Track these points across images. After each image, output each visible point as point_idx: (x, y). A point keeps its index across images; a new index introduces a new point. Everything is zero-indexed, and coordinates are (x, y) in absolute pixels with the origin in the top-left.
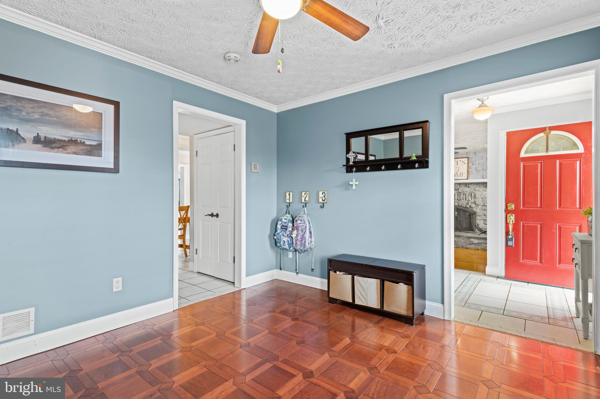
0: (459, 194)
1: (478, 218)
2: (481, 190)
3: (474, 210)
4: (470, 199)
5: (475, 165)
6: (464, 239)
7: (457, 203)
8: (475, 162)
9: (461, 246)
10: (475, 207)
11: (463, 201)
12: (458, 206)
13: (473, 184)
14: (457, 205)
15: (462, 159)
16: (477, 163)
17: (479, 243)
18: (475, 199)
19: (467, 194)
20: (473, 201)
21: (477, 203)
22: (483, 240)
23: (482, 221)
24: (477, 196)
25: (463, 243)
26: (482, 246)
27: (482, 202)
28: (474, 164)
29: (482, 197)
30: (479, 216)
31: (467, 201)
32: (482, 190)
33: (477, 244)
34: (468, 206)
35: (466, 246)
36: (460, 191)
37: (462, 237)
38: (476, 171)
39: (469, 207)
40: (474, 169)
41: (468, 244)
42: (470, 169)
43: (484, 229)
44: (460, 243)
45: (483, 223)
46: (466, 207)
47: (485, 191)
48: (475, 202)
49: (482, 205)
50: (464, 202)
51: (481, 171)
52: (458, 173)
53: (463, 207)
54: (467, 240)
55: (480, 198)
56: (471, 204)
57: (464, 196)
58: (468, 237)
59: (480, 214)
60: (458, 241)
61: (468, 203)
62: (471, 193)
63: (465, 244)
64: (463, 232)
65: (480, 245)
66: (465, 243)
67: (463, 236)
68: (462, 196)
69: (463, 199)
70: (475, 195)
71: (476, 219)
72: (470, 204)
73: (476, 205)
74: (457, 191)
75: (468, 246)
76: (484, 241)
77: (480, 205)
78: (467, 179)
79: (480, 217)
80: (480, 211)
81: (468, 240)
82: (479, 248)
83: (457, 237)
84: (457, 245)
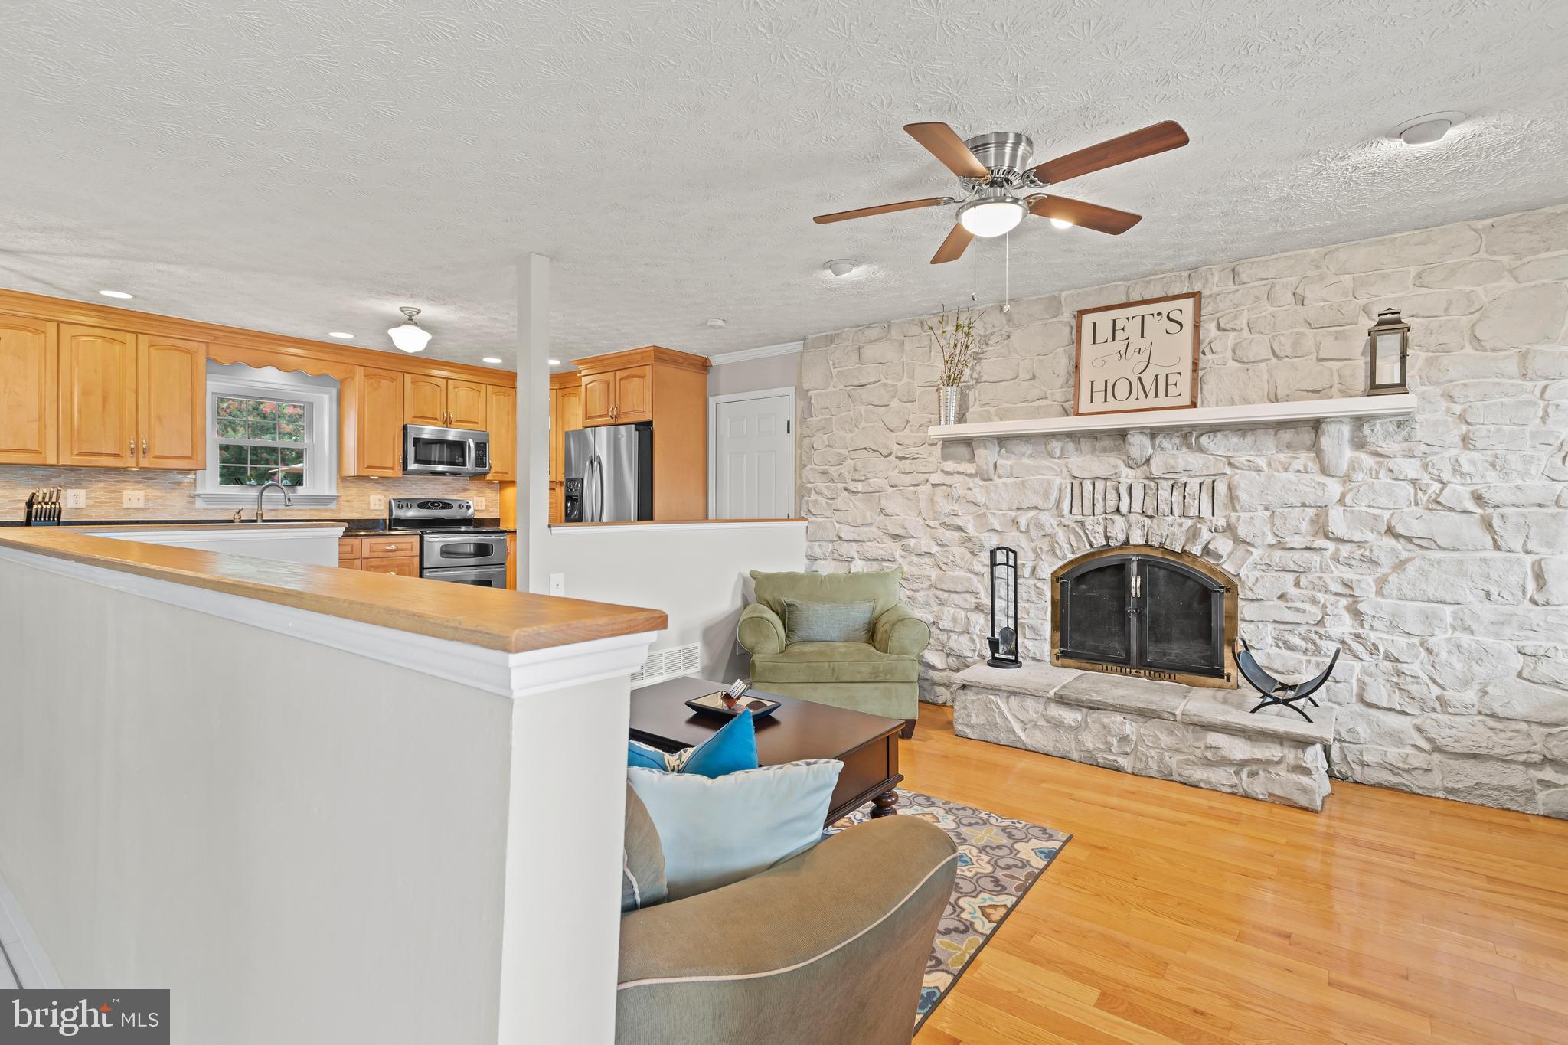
0: (1152, 484)
1: (1246, 610)
2: (1261, 462)
3: (1229, 567)
4: (1206, 512)
5: (1233, 330)
6: (1171, 733)
7: (1139, 532)
8: (1236, 317)
9: (1155, 766)
10: (1229, 555)
11: (1170, 519)
12: (1147, 544)
13: (1219, 435)
14: (1142, 541)
15: (1164, 307)
16: (1245, 322)
17: (1258, 761)
18: (1234, 509)
19: (1193, 486)
20: (1221, 522)
21: (1241, 532)
22: (1282, 744)
23: (1270, 626)
24: (1242, 495)
25: (1169, 750)
26: (1273, 781)
27: (1267, 529)
28: (1228, 327)
29: (1271, 499)
30: (1252, 600)
31: (1188, 523)
32: (1269, 465)
33: (1243, 764)
34: (1197, 550)
35: (1186, 773)
36: (1156, 468)
37: (1160, 718)
38: (1239, 362)
39: (1199, 554)
40: (1229, 354)
41: (1194, 763)
42: (1209, 356)
43: (1276, 672)
44: (1153, 753)
45: (1276, 639)
46: (1184, 551)
47: (1286, 470)
48: (1230, 529)
49: (1271, 546)
50: (1176, 529)
51: (1263, 365)
52: (1148, 380)
53: (1172, 552)
54: (1190, 736)
55: (1260, 508)
56: (1214, 538)
57: (1177, 498)
58: (1195, 719)
59: (1260, 591)
60: (1141, 737)
61: (1194, 534)
62: (1208, 481)
63: (1179, 757)
64: (1169, 680)
65: (1261, 773)
66: (1177, 751)
67: (1166, 716)
68: (1164, 494)
69: (1171, 513)
70: (1229, 488)
71: (1233, 617)
72: (1206, 535)
73: (1237, 540)
74: (1139, 472)
75: (1198, 774)
76: (1286, 751)
77: (1257, 541)
78: (1194, 405)
79: (1255, 605)
80: (1258, 574)
81: (1197, 740)
82: (1258, 788)
83: (1136, 717)
84: (1137, 758)
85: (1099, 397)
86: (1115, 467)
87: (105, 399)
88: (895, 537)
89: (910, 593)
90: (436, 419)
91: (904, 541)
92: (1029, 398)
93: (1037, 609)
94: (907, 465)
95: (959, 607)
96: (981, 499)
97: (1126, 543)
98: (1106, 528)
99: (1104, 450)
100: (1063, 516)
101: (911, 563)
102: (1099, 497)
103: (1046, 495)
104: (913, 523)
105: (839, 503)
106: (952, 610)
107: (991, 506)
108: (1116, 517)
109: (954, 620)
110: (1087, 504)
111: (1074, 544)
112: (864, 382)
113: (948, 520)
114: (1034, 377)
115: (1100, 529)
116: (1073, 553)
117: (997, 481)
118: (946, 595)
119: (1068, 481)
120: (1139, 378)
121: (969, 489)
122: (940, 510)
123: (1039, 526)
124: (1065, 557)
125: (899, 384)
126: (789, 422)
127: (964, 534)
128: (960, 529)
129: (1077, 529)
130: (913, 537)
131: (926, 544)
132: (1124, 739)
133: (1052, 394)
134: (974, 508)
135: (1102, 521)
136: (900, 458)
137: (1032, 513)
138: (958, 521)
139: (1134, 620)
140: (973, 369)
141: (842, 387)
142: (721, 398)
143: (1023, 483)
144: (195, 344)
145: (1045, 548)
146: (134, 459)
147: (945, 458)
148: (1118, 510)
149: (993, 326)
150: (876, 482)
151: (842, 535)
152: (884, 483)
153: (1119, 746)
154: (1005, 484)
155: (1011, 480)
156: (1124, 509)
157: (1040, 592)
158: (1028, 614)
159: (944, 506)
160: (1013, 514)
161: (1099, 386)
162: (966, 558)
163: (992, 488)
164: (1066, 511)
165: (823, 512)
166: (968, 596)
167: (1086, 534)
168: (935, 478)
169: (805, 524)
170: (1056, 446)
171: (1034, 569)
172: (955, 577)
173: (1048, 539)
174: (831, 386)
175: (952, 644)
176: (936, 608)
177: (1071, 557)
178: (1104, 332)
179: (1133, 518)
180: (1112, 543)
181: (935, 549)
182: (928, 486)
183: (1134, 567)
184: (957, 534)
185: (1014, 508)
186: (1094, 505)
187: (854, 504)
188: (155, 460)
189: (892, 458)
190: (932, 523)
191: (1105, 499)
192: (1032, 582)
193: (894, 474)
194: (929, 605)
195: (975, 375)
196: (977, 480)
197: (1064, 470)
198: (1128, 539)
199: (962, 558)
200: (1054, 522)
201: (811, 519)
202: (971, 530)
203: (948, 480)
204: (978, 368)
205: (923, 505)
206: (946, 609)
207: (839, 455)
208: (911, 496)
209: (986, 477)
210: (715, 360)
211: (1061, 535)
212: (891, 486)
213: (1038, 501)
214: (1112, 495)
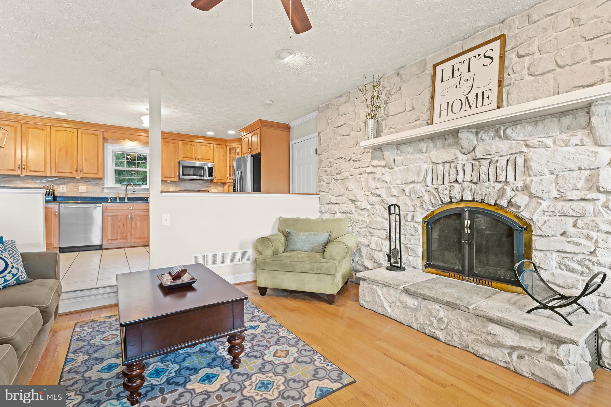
0: (477, 163)
1: (537, 243)
2: (549, 142)
3: (525, 214)
4: (511, 178)
5: (528, 55)
6: (467, 320)
7: (469, 193)
8: (529, 45)
9: (457, 340)
10: (526, 206)
11: (487, 184)
12: (474, 201)
13: (519, 127)
14: (471, 199)
15: (481, 51)
16: (536, 48)
17: (524, 349)
18: (530, 175)
19: (503, 162)
20: (520, 184)
21: (534, 190)
22: (541, 339)
23: (555, 255)
24: (534, 165)
25: (466, 331)
26: (534, 364)
27: (553, 188)
28: (523, 53)
30: (542, 236)
31: (499, 186)
32: (554, 143)
33: (514, 348)
34: (504, 203)
35: (476, 348)
36: (478, 153)
37: (459, 309)
38: (533, 75)
39: (505, 205)
40: (526, 71)
41: (482, 342)
42: (512, 76)
43: (559, 286)
44: (456, 331)
45: (559, 263)
46: (496, 204)
47: (567, 145)
48: (526, 188)
49: (555, 199)
50: (491, 190)
52: (472, 98)
53: (489, 205)
54: (479, 324)
55: (547, 173)
56: (515, 195)
57: (492, 171)
58: (481, 313)
59: (546, 230)
60: (449, 320)
61: (502, 193)
62: (512, 158)
63: (472, 336)
64: (488, 285)
65: (526, 357)
66: (471, 332)
67: (463, 308)
68: (484, 169)
69: (489, 180)
70: (526, 161)
72: (509, 193)
73: (531, 196)
74: (469, 156)
75: (483, 350)
76: (544, 345)
77: (545, 196)
78: (498, 107)
79: (544, 239)
80: (546, 218)
81: (484, 327)
82: (524, 367)
83: (447, 307)
84: (447, 333)
85: (444, 113)
86: (455, 154)
87: (66, 153)
88: (352, 201)
89: (358, 230)
90: (193, 158)
91: (356, 203)
92: (411, 121)
93: (414, 239)
94: (357, 164)
95: (378, 237)
96: (388, 179)
97: (462, 200)
98: (450, 191)
99: (449, 145)
100: (427, 186)
101: (359, 214)
102: (446, 173)
103: (418, 175)
104: (359, 194)
105: (331, 186)
106: (376, 239)
107: (393, 182)
108: (456, 185)
109: (376, 244)
110: (440, 178)
111: (433, 202)
112: (339, 125)
113: (374, 192)
114: (413, 109)
115: (447, 192)
116: (433, 207)
117: (396, 169)
118: (373, 230)
119: (431, 166)
120: (467, 98)
121: (383, 174)
122: (370, 186)
123: (416, 192)
124: (428, 210)
125: (354, 123)
126: (316, 149)
127: (381, 198)
128: (379, 196)
129: (435, 193)
130: (359, 201)
131: (364, 204)
132: (440, 320)
133: (422, 117)
134: (385, 185)
135: (448, 188)
136: (354, 161)
137: (412, 185)
138: (378, 192)
139: (467, 247)
140: (385, 110)
141: (332, 129)
142: (294, 142)
143: (408, 169)
144: (98, 132)
145: (419, 205)
146: (77, 174)
147: (373, 159)
148: (456, 181)
149: (394, 84)
150: (345, 174)
151: (331, 201)
152: (348, 174)
153: (438, 324)
154: (399, 170)
155: (403, 167)
156: (460, 179)
157: (416, 230)
158: (410, 242)
159: (372, 184)
160: (403, 186)
161: (444, 107)
162: (382, 211)
163: (393, 173)
164: (429, 183)
165: (325, 190)
166: (382, 231)
167: (439, 196)
168: (368, 170)
169: (319, 196)
170: (423, 146)
171: (413, 217)
172: (376, 221)
173: (420, 199)
174: (328, 129)
175: (375, 257)
176: (369, 237)
177: (432, 209)
178: (448, 74)
179: (465, 185)
180: (453, 200)
181: (369, 207)
182: (366, 174)
183: (467, 215)
184: (378, 199)
185: (404, 183)
186: (443, 178)
187: (337, 186)
188: (84, 174)
189: (351, 161)
190: (368, 193)
191: (449, 174)
192: (412, 224)
193: (352, 169)
194: (366, 236)
195: (386, 113)
196: (387, 169)
197: (429, 159)
198: (462, 197)
199: (380, 211)
200: (423, 189)
201: (321, 194)
202: (384, 195)
203: (374, 170)
204: (387, 109)
205: (364, 184)
206: (373, 238)
207: (331, 162)
208: (359, 180)
209: (390, 167)
210: (292, 125)
211: (426, 197)
212: (351, 175)
213: (415, 178)
214: (453, 172)
